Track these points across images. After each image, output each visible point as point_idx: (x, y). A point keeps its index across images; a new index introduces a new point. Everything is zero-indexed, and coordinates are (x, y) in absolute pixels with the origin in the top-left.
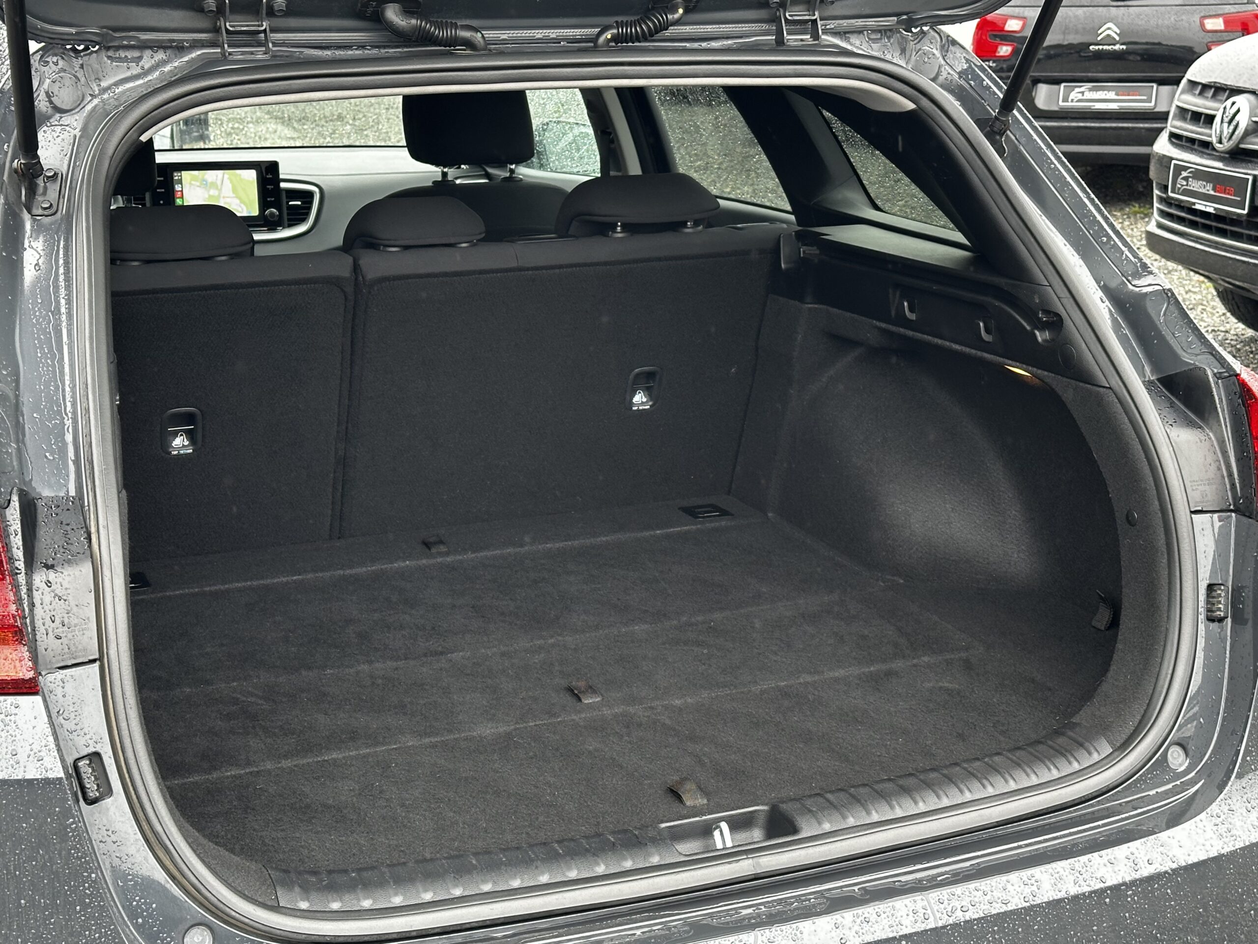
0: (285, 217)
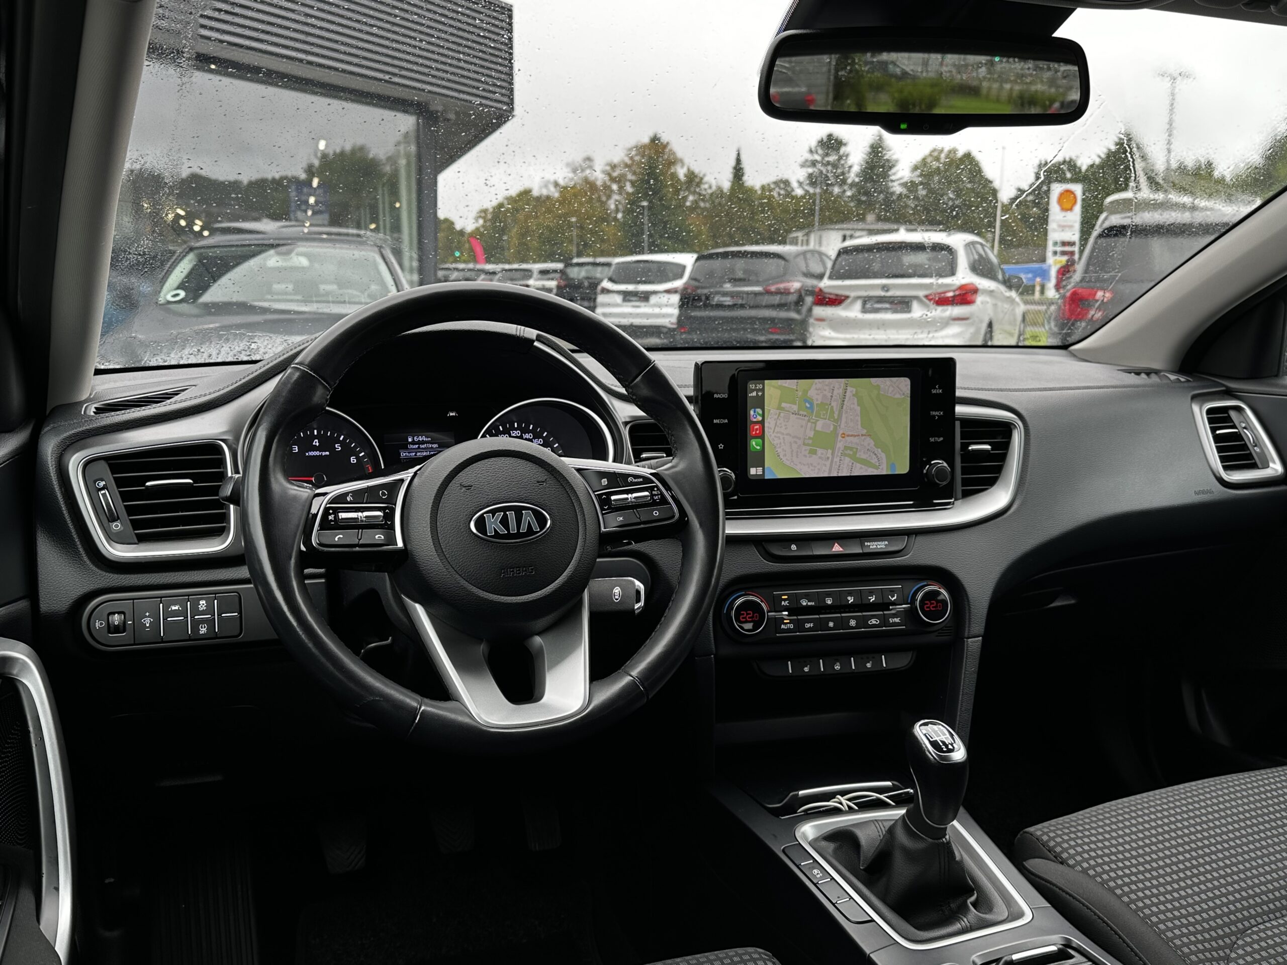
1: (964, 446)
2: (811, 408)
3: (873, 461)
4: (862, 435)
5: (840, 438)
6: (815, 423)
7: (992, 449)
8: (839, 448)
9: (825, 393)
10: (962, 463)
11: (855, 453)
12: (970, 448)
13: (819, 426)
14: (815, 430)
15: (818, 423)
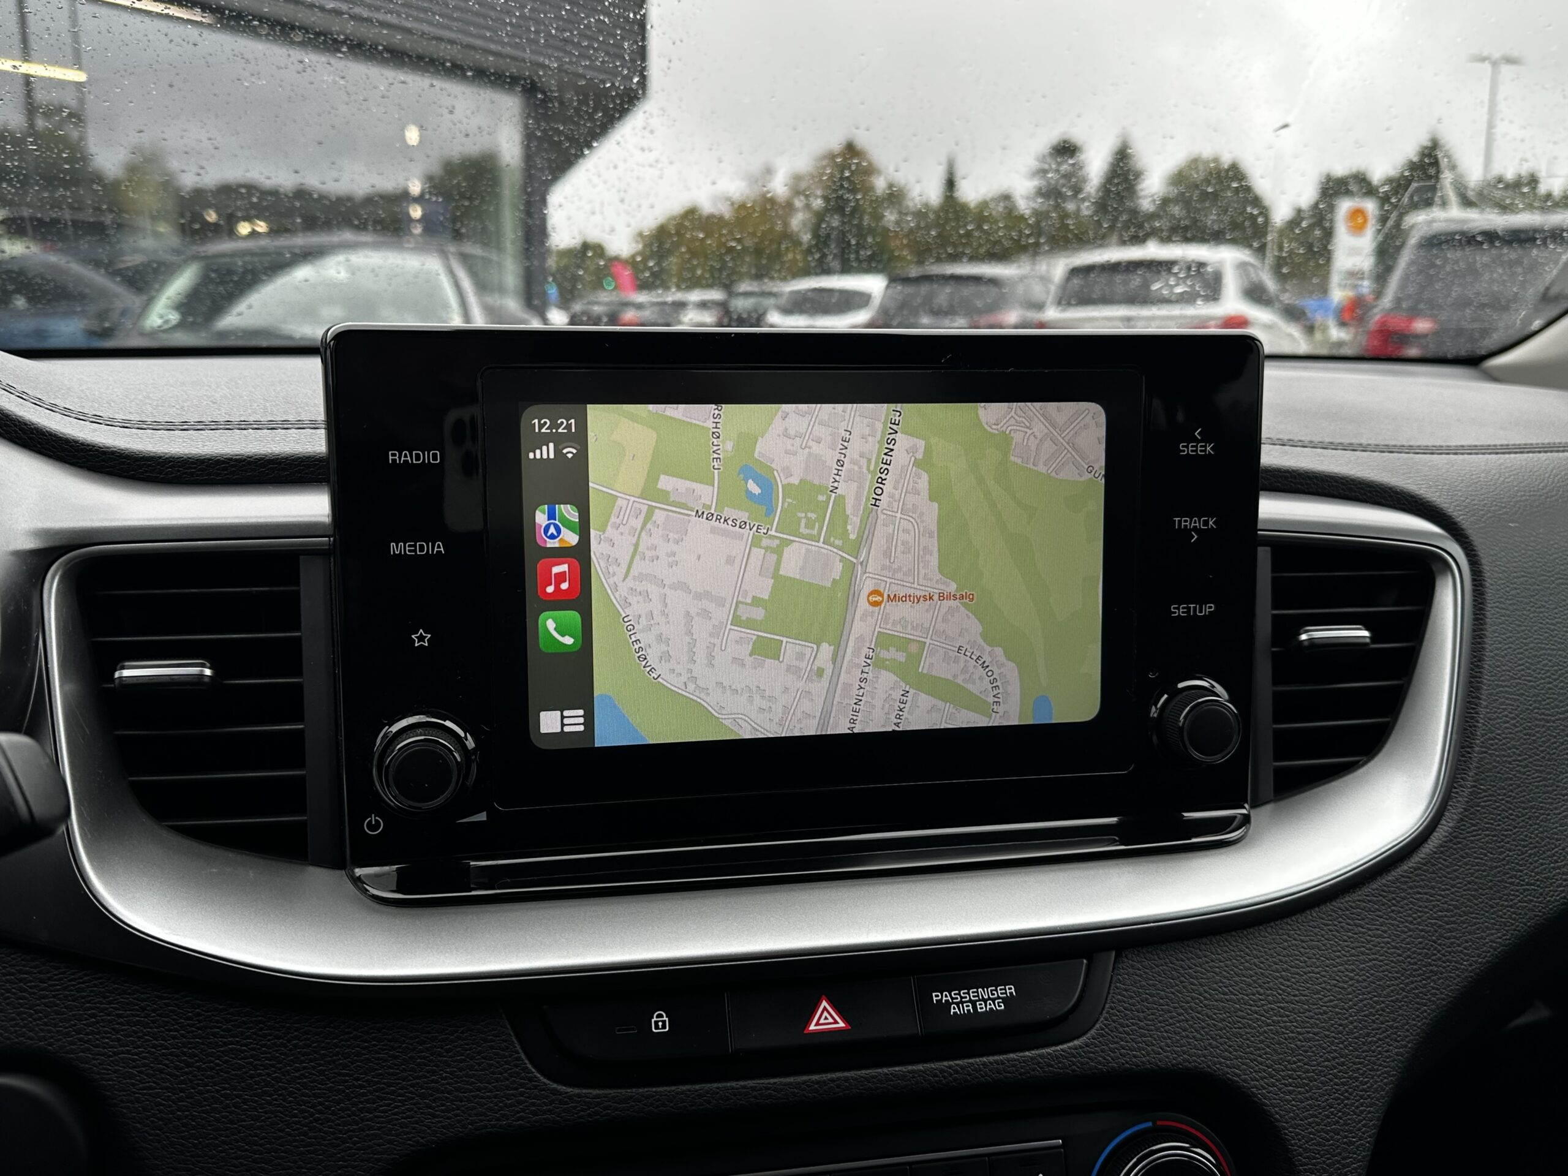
1: (1286, 630)
2: (766, 499)
3: (974, 689)
4: (942, 597)
5: (863, 604)
6: (778, 551)
7: (1374, 639)
8: (861, 638)
9: (816, 448)
10: (1276, 681)
11: (914, 659)
12: (1304, 637)
13: (793, 562)
14: (776, 576)
15: (788, 552)
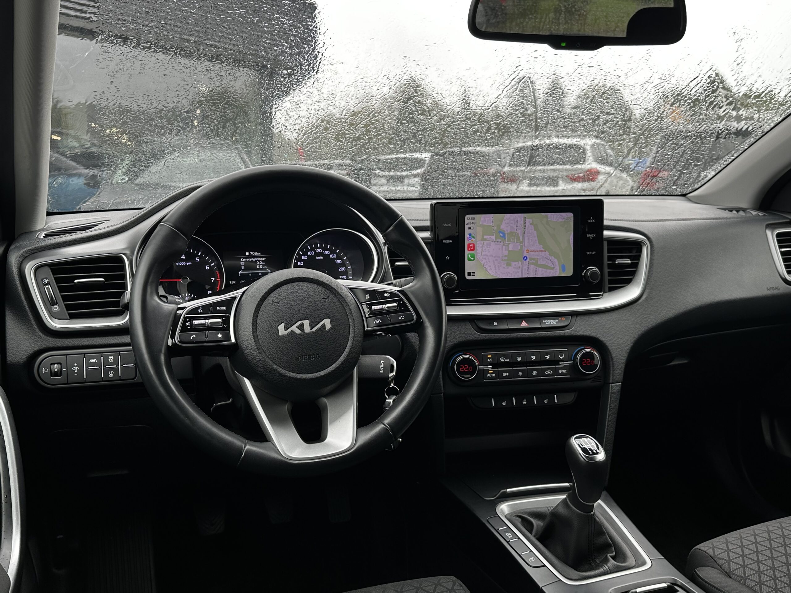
0: (607, 278)
